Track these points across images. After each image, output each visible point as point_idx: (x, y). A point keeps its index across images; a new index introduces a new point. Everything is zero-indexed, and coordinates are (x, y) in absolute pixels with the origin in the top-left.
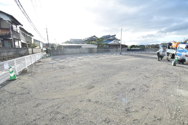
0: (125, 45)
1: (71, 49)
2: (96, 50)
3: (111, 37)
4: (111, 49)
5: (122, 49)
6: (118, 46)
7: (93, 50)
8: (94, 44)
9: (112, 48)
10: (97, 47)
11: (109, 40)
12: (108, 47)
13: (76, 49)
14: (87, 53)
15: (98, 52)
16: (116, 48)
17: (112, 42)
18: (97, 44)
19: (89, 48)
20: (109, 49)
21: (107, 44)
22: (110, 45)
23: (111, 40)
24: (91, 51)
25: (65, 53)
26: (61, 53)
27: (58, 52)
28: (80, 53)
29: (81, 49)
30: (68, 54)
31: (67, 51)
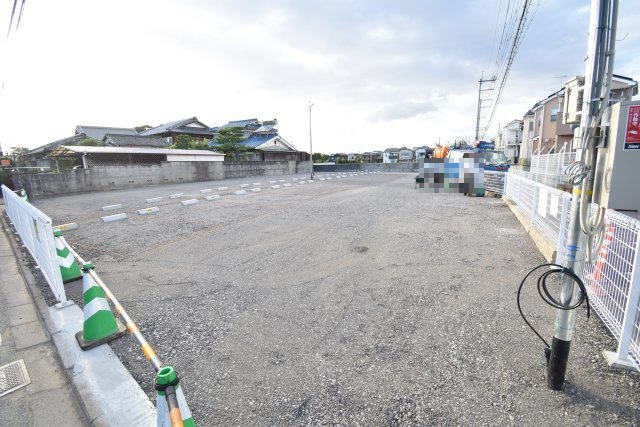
1: (122, 168)
2: (220, 170)
3: (260, 126)
4: (268, 167)
5: (300, 166)
6: (288, 157)
7: (211, 169)
8: (206, 148)
9: (270, 163)
10: (222, 159)
11: (257, 135)
12: (257, 158)
13: (147, 168)
14: (189, 182)
15: (228, 176)
16: (282, 163)
17: (269, 145)
18: (219, 150)
19: (195, 163)
20: (263, 167)
21: (253, 150)
22: (263, 154)
23: (265, 137)
24: (202, 173)
25: (100, 184)
26: (83, 185)
27: (64, 180)
28: (164, 182)
29: (164, 165)
30: (112, 187)
31: (106, 176)
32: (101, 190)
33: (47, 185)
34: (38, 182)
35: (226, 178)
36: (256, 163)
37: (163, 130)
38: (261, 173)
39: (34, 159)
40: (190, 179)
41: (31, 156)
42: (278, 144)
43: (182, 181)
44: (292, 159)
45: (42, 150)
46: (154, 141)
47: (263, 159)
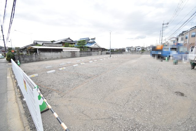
0: (104, 48)
2: (78, 54)
3: (90, 40)
4: (93, 53)
5: (102, 52)
6: (99, 50)
7: (76, 54)
8: (74, 47)
9: (94, 52)
10: (79, 50)
11: (89, 43)
12: (89, 50)
13: (57, 53)
14: (69, 58)
15: (81, 56)
16: (97, 51)
17: (93, 46)
18: (78, 47)
19: (71, 52)
20: (91, 53)
21: (88, 47)
23: (92, 43)
24: (73, 55)
25: (42, 58)
26: (37, 59)
27: (31, 57)
28: (62, 58)
29: (62, 52)
30: (46, 59)
31: (44, 56)
32: (43, 60)
33: (26, 59)
34: (23, 58)
35: (80, 56)
36: (89, 52)
37: (60, 42)
38: (91, 55)
39: (21, 50)
40: (70, 57)
41: (21, 49)
42: (96, 46)
43: (67, 58)
44: (100, 50)
45: (24, 48)
46: (57, 45)
47: (91, 50)
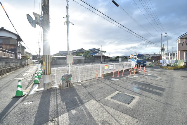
1: (62, 60)
2: (83, 61)
4: (96, 60)
5: (105, 60)
7: (81, 60)
8: (82, 56)
9: (97, 59)
10: (84, 58)
11: (95, 52)
12: (93, 58)
14: (76, 63)
15: (85, 62)
16: (100, 59)
17: (97, 54)
19: (78, 59)
20: (95, 60)
21: (92, 56)
22: (95, 57)
23: (96, 53)
24: (79, 61)
38: (94, 62)
44: (103, 58)
